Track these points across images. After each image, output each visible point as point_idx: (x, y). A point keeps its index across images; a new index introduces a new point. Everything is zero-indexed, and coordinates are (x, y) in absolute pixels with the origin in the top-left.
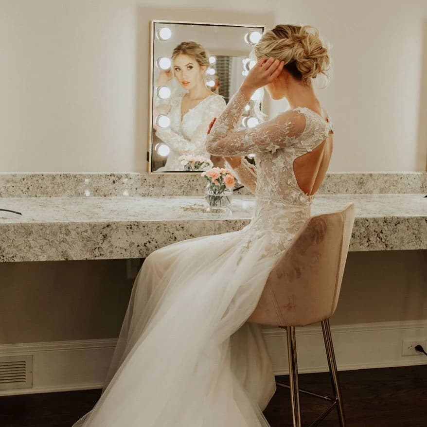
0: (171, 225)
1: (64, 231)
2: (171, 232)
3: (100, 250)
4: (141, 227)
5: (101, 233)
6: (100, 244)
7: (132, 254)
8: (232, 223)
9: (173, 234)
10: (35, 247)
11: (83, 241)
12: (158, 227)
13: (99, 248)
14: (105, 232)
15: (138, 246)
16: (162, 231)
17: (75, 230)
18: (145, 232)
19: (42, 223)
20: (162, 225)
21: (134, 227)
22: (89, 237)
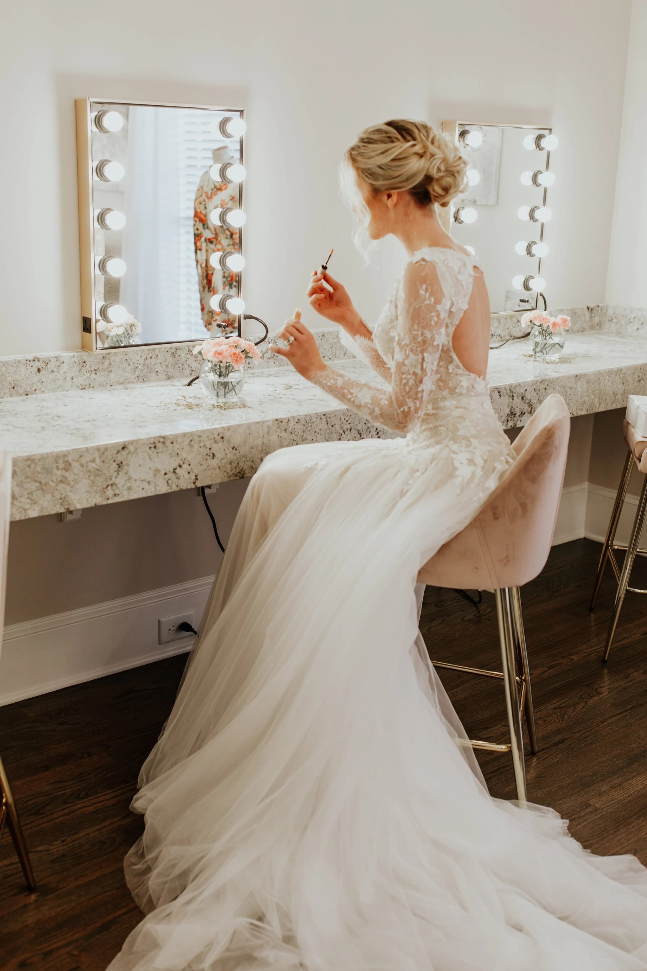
0: (208, 437)
1: (61, 465)
2: (208, 446)
3: (114, 487)
4: (168, 443)
5: (115, 461)
6: (114, 479)
7: (158, 487)
8: (284, 422)
9: (210, 449)
10: (21, 497)
11: (89, 476)
12: (191, 441)
13: (112, 485)
14: (119, 458)
15: (165, 474)
16: (196, 447)
17: (77, 461)
18: (174, 450)
19: (28, 456)
20: (196, 438)
21: (160, 445)
22: (98, 470)
